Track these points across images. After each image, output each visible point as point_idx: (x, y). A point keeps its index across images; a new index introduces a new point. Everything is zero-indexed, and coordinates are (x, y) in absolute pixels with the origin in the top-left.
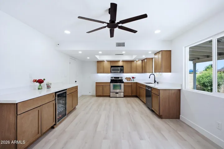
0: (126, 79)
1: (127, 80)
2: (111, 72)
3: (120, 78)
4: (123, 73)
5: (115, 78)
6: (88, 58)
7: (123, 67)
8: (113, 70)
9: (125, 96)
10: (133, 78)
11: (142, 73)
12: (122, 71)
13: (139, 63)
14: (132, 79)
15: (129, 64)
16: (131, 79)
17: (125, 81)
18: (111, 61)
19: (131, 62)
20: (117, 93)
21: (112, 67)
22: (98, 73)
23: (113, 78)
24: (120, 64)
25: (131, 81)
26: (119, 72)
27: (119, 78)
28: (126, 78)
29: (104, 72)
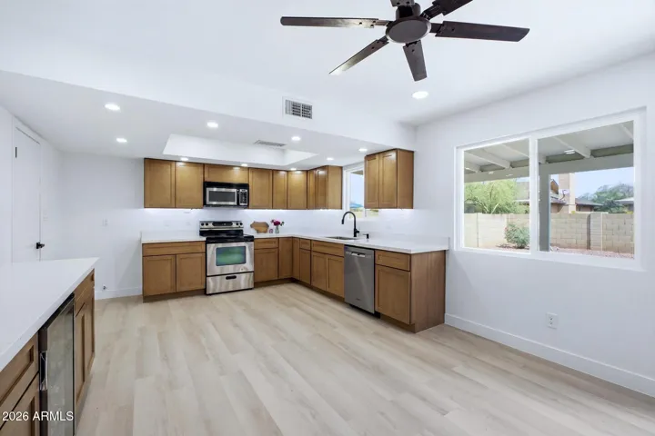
0: (252, 226)
1: (258, 232)
2: (205, 203)
3: (234, 225)
4: (247, 207)
5: (215, 223)
6: (121, 140)
7: (245, 186)
8: (214, 196)
9: (259, 284)
10: (277, 224)
11: (307, 207)
12: (244, 200)
13: (298, 177)
14: (272, 226)
15: (265, 181)
16: (267, 226)
17: (248, 231)
18: (204, 165)
19: (271, 172)
20: (231, 277)
21: (207, 184)
23: (211, 225)
24: (237, 176)
25: (268, 235)
26: (235, 203)
27: (230, 223)
28: (254, 225)
29: (174, 202)
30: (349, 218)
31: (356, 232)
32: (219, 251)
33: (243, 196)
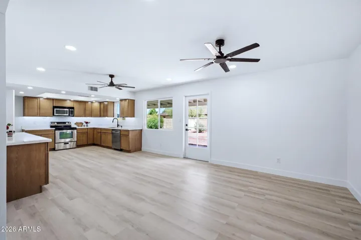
0: (75, 124)
1: (78, 126)
2: (53, 115)
3: (67, 123)
4: (73, 116)
5: (58, 123)
7: (73, 108)
9: (78, 146)
10: (87, 123)
11: (100, 116)
12: (72, 114)
13: (96, 105)
14: (85, 124)
15: (82, 106)
16: (83, 124)
17: (73, 126)
18: (53, 99)
19: (85, 102)
20: (66, 143)
21: (54, 107)
22: (24, 115)
23: (56, 124)
24: (68, 104)
25: (83, 127)
26: (68, 115)
27: (65, 123)
28: (77, 124)
29: (39, 114)
30: (115, 120)
31: (118, 125)
32: (61, 133)
33: (71, 112)
